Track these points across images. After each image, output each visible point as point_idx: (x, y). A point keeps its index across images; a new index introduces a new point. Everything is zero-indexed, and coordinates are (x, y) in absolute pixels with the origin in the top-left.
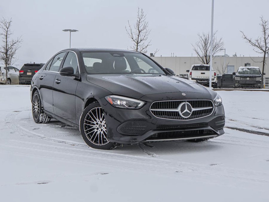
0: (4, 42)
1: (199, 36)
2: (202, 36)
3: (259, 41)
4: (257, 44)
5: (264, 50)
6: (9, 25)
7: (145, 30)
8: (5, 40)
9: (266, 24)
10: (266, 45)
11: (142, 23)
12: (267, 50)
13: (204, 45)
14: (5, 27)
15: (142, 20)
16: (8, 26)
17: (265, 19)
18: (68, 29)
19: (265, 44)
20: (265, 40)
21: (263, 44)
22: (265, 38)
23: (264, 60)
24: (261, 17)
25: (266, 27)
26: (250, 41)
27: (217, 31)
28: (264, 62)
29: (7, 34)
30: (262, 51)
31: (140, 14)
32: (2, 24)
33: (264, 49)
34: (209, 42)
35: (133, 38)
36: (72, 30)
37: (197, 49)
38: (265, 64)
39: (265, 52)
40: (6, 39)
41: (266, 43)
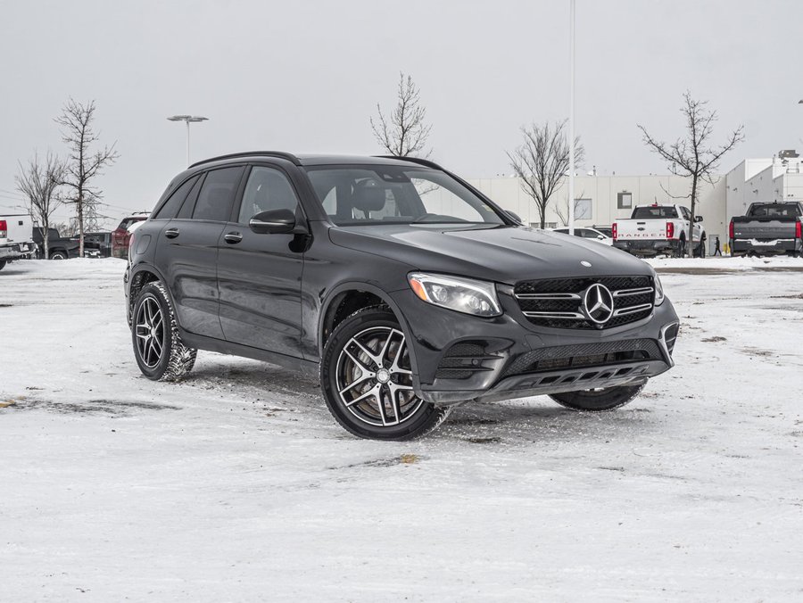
0: (74, 158)
1: (524, 131)
2: (532, 131)
3: (680, 150)
4: (676, 156)
5: (694, 170)
6: (87, 118)
7: (418, 126)
8: (77, 154)
9: (696, 109)
10: (697, 157)
11: (410, 110)
12: (699, 168)
13: (535, 154)
14: (77, 123)
15: (409, 103)
16: (84, 119)
17: (694, 98)
18: (181, 115)
19: (694, 155)
20: (696, 147)
21: (689, 155)
22: (695, 143)
23: (694, 192)
24: (686, 93)
25: (697, 117)
26: (660, 149)
27: (568, 119)
28: (693, 197)
29: (82, 139)
30: (688, 172)
31: (405, 89)
32: (70, 115)
33: (693, 166)
34: (549, 145)
35: (388, 147)
36: (192, 117)
37: (519, 164)
38: (696, 202)
39: (695, 174)
40: (81, 151)
41: (697, 154)
